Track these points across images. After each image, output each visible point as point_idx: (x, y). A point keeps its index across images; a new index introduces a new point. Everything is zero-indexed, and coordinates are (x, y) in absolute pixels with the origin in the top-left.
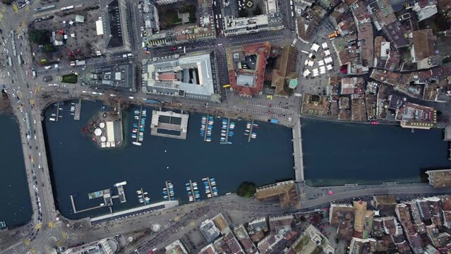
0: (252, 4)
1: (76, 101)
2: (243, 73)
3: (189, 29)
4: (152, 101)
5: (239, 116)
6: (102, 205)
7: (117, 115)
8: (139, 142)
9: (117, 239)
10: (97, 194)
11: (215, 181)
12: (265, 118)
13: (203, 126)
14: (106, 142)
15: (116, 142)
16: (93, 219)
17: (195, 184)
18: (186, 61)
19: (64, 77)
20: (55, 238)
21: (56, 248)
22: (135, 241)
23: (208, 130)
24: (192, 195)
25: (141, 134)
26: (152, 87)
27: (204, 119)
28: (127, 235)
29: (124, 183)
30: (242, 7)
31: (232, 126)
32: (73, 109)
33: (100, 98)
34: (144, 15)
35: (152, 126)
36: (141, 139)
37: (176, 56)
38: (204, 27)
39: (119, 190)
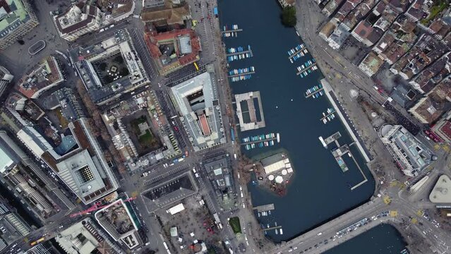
0: (113, 67)
1: (255, 213)
2: (179, 50)
3: (153, 114)
4: (233, 134)
5: (221, 46)
6: (350, 155)
7: (256, 166)
8: (276, 136)
9: (378, 129)
10: (341, 163)
11: (290, 51)
12: (216, 21)
13: (241, 78)
14: (286, 169)
15: (283, 159)
16: (367, 159)
17: (299, 69)
18: (184, 108)
19: (235, 232)
20: (400, 193)
21: (409, 188)
22: (375, 110)
23: (244, 72)
24: (310, 69)
25: (267, 136)
26: (219, 134)
27: (234, 79)
28: (370, 120)
29: (321, 139)
30: (119, 75)
31: (233, 50)
32: (264, 214)
33: (246, 188)
34: (152, 163)
35: (257, 127)
36: (273, 135)
37: (182, 119)
38: (147, 100)
39: (329, 142)
